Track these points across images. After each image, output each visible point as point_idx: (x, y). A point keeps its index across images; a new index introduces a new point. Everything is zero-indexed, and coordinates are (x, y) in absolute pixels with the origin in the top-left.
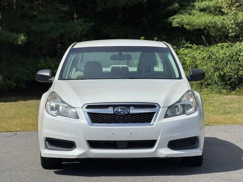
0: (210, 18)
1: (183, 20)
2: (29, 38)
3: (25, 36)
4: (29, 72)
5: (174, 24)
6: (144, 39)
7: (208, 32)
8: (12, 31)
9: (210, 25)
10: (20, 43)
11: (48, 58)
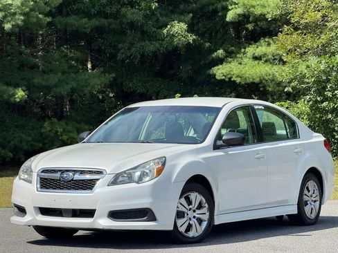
0: (266, 68)
1: (232, 71)
2: (30, 93)
3: (24, 91)
4: (30, 139)
5: (219, 77)
6: (180, 97)
7: (264, 87)
8: (8, 84)
9: (266, 78)
10: (18, 100)
11: (55, 120)
